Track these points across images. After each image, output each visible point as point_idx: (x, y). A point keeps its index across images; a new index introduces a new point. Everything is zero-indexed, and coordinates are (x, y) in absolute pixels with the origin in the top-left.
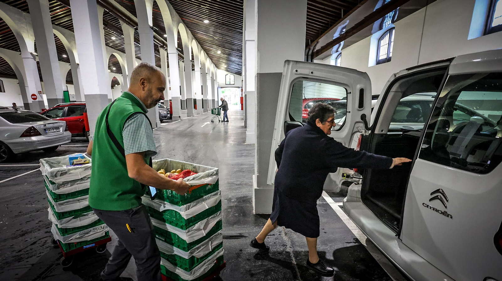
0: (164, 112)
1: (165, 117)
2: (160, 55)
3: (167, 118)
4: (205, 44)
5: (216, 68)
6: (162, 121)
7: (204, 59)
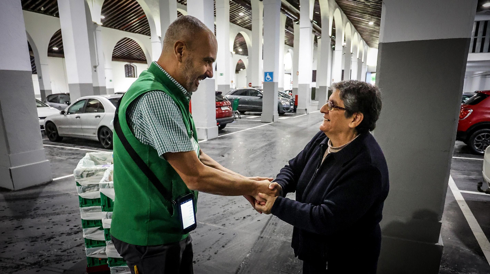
0: (287, 103)
1: (287, 109)
2: (293, 32)
3: (289, 111)
4: (352, 14)
5: (366, 46)
6: (281, 114)
7: (351, 35)
